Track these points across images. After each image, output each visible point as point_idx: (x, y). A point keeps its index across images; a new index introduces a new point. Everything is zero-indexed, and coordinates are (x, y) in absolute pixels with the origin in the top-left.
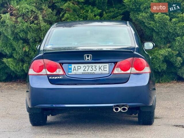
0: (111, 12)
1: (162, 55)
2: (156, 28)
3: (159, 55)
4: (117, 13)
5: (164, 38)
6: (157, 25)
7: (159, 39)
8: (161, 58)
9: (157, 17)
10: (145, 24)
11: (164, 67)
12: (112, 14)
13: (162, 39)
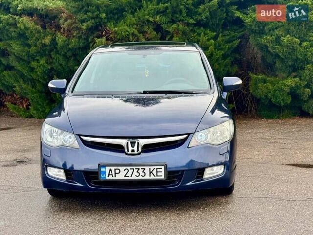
0: (226, 36)
1: (288, 86)
2: (282, 53)
3: (285, 86)
4: (233, 36)
5: (290, 66)
6: (285, 50)
7: (284, 67)
8: (287, 90)
9: (285, 41)
10: (269, 49)
11: (289, 100)
12: (227, 37)
13: (287, 67)
